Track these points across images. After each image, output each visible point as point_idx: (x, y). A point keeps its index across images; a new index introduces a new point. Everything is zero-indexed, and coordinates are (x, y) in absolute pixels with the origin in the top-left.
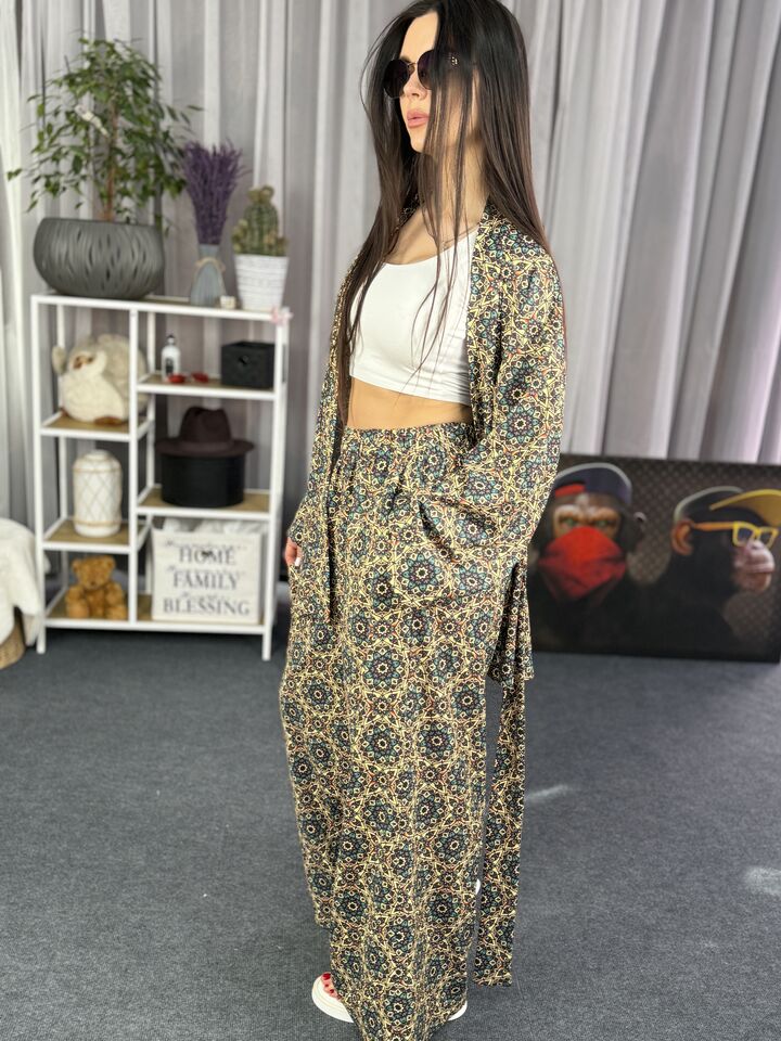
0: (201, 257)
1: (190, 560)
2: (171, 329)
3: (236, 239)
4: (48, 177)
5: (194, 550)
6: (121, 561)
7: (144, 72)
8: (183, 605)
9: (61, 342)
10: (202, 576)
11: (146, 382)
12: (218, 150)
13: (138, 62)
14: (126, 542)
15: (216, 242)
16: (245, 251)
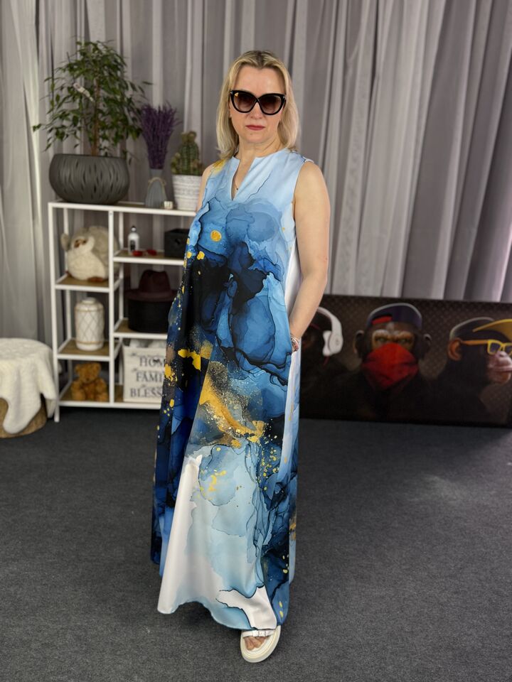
0: (151, 177)
1: (146, 365)
2: (133, 222)
3: (173, 165)
4: (57, 128)
5: (148, 359)
6: (105, 365)
7: (116, 61)
8: (142, 392)
9: (66, 231)
10: (153, 375)
11: (118, 255)
12: (162, 109)
13: (112, 55)
14: (107, 354)
15: (160, 168)
16: (178, 173)
